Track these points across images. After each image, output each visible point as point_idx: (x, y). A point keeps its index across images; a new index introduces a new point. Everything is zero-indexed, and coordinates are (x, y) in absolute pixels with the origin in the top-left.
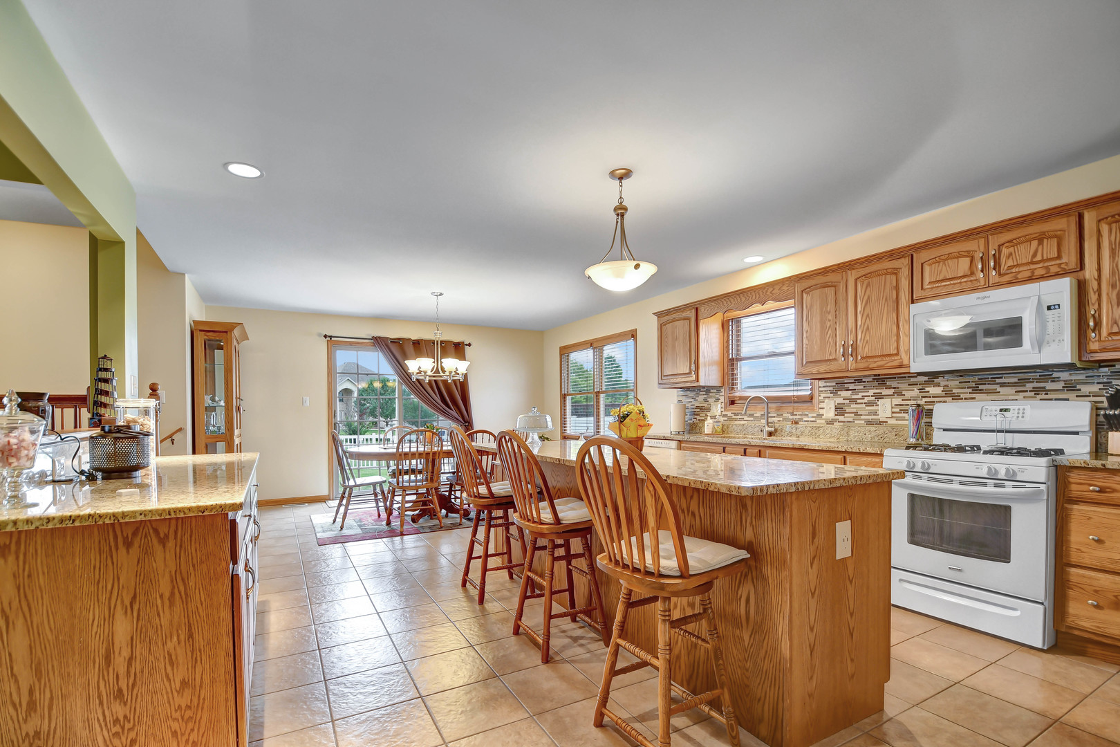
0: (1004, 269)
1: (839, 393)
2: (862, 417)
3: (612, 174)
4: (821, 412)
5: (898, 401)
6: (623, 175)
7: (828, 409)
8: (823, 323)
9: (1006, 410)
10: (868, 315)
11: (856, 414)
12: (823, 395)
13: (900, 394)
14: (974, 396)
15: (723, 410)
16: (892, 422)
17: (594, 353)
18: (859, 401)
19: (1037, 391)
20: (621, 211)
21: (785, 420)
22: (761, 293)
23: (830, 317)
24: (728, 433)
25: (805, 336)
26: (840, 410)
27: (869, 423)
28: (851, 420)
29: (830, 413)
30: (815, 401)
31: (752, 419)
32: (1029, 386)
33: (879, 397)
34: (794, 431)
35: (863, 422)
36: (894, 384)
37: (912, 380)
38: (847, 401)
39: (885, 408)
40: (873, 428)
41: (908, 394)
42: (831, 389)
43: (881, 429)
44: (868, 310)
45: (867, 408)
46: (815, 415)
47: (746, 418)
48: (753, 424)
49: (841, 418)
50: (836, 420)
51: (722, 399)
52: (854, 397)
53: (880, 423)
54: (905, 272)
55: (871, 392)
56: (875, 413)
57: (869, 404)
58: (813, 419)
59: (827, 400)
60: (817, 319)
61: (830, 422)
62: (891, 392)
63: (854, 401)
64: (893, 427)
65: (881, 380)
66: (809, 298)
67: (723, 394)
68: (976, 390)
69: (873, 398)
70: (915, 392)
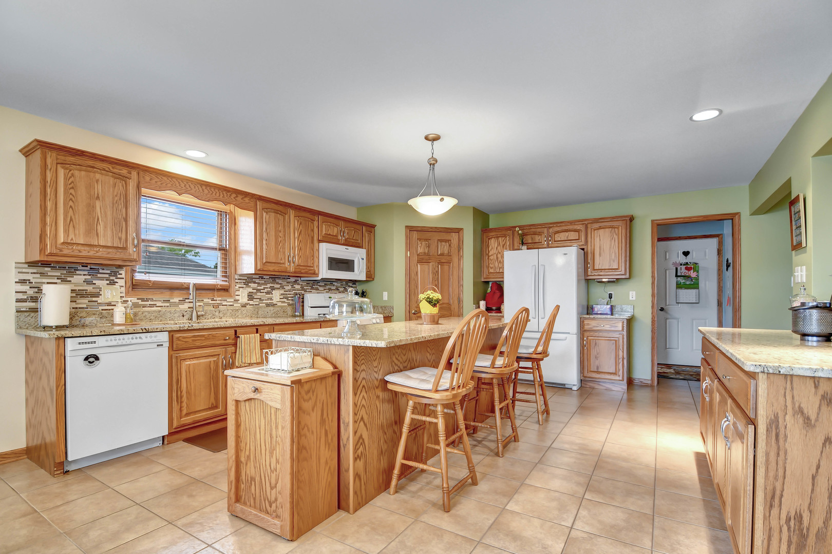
0: (346, 238)
1: (250, 284)
2: (264, 301)
4: (237, 298)
5: (282, 292)
7: (242, 295)
9: (331, 298)
10: (301, 241)
11: (260, 299)
12: (238, 286)
13: (283, 287)
14: (311, 290)
15: (123, 295)
16: (279, 304)
18: (262, 291)
20: (433, 163)
21: (208, 304)
23: (280, 234)
24: (135, 321)
25: (264, 242)
26: (251, 297)
27: (268, 305)
28: (257, 303)
29: (243, 299)
30: (232, 290)
31: (168, 304)
33: (273, 289)
34: (217, 314)
35: (264, 305)
36: (280, 281)
37: (288, 280)
38: (255, 291)
39: (276, 296)
40: (272, 308)
42: (244, 281)
43: (276, 309)
45: (267, 295)
46: (233, 300)
47: (159, 304)
48: (173, 309)
49: (251, 302)
50: (247, 304)
51: (121, 282)
52: (259, 288)
53: (274, 305)
55: (269, 286)
56: (271, 299)
57: (268, 293)
58: (231, 304)
59: (241, 289)
61: (244, 306)
62: (278, 286)
63: (259, 291)
64: (282, 307)
65: (274, 278)
67: (123, 276)
68: (312, 288)
69: (270, 290)
70: (289, 287)
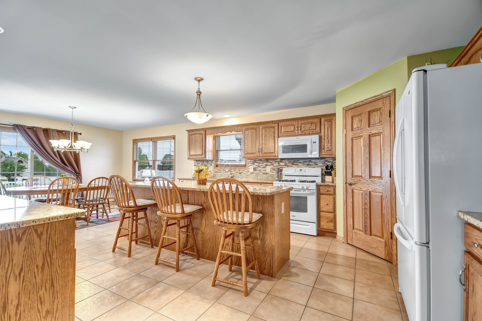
0: (302, 130)
1: (255, 164)
2: (262, 172)
3: (196, 79)
4: (249, 170)
5: (272, 167)
6: (200, 80)
8: (252, 141)
9: (301, 170)
10: (266, 140)
11: (260, 171)
12: (249, 164)
13: (273, 165)
14: (292, 166)
15: (213, 169)
16: (270, 173)
17: (153, 143)
18: (261, 167)
19: (308, 165)
20: (199, 93)
21: (237, 172)
22: (231, 128)
23: (254, 139)
24: (215, 177)
25: (246, 145)
26: (255, 169)
27: (264, 174)
28: (258, 172)
29: (251, 170)
30: (247, 166)
31: (225, 172)
32: (306, 163)
33: (267, 165)
34: (240, 176)
35: (262, 173)
36: (271, 162)
37: (276, 160)
38: (257, 167)
39: (268, 169)
40: (265, 175)
41: (275, 165)
42: (252, 162)
43: (267, 175)
44: (266, 138)
45: (263, 169)
47: (222, 172)
48: (225, 174)
49: (255, 172)
50: (253, 173)
51: (213, 165)
52: (259, 165)
53: (267, 174)
54: (277, 128)
55: (264, 164)
56: (265, 170)
57: (263, 168)
58: (246, 172)
59: (251, 166)
60: (250, 139)
61: (252, 173)
62: (270, 164)
63: (259, 166)
64: (271, 175)
65: (267, 160)
66: (247, 132)
67: (213, 163)
68: (293, 164)
69: (265, 166)
70: (277, 164)
